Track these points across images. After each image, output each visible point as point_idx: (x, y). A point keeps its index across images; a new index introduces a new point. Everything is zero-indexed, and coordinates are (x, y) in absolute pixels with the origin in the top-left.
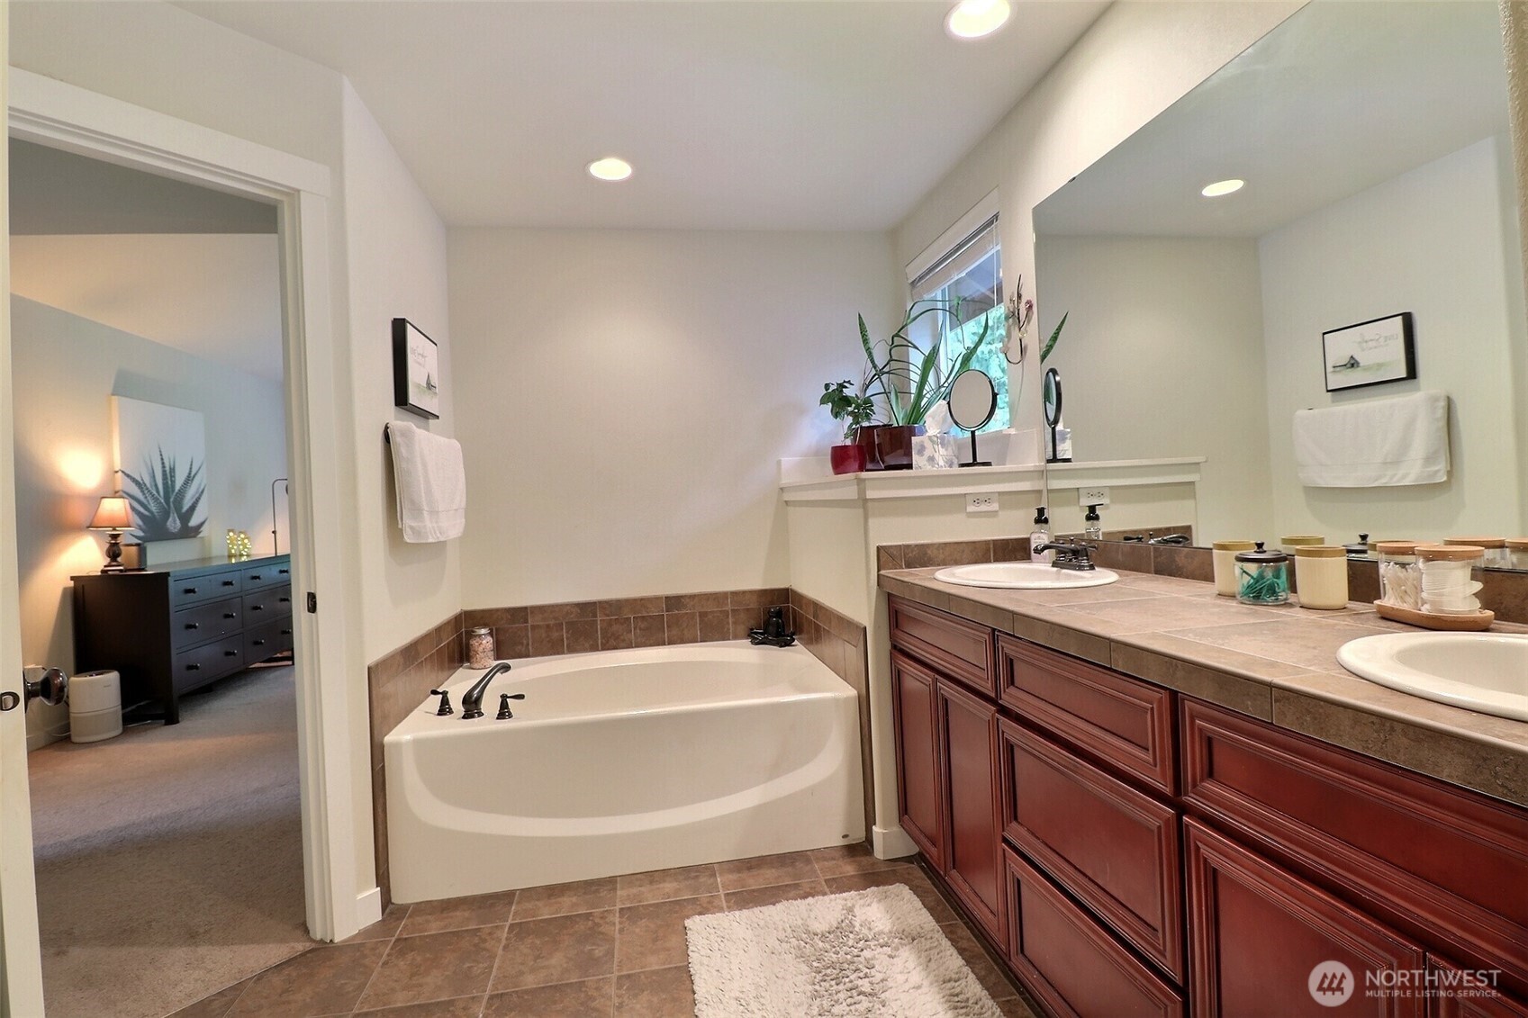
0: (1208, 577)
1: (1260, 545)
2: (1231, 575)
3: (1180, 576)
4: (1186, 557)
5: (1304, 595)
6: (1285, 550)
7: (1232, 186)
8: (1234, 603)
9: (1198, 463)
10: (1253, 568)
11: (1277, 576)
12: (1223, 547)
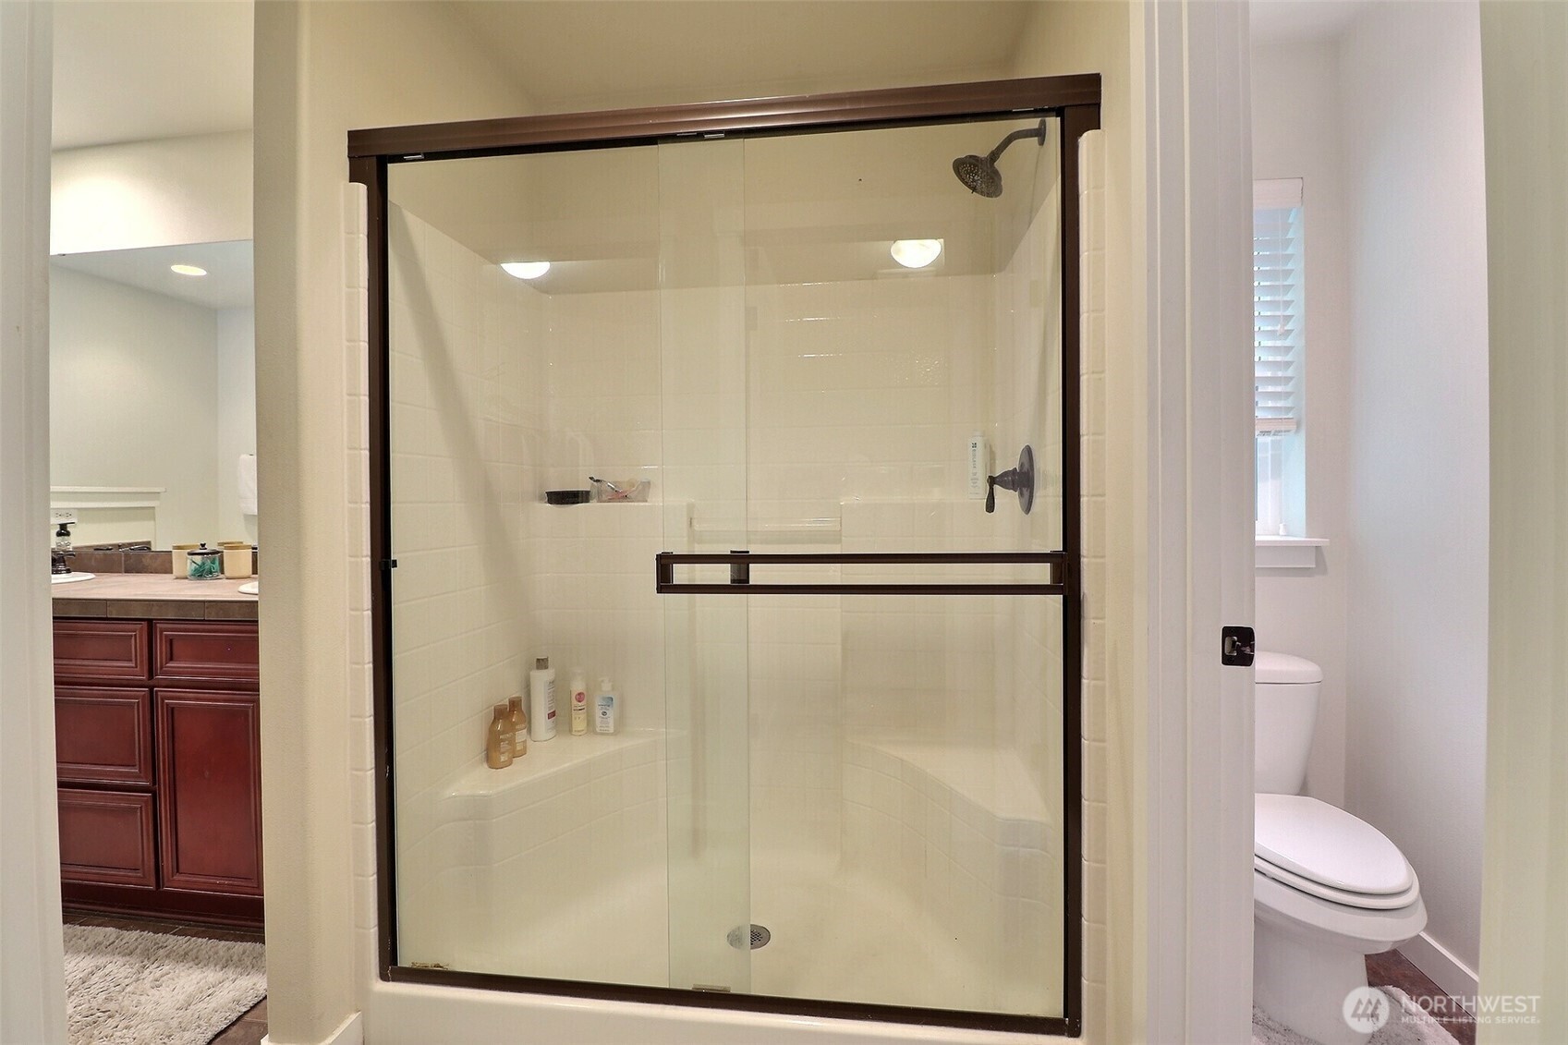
0: (168, 570)
1: (203, 545)
2: (183, 564)
3: (146, 572)
4: (151, 558)
5: (228, 572)
6: (217, 549)
7: (197, 272)
8: (186, 581)
9: (159, 493)
10: (198, 559)
11: (213, 562)
12: (179, 548)
